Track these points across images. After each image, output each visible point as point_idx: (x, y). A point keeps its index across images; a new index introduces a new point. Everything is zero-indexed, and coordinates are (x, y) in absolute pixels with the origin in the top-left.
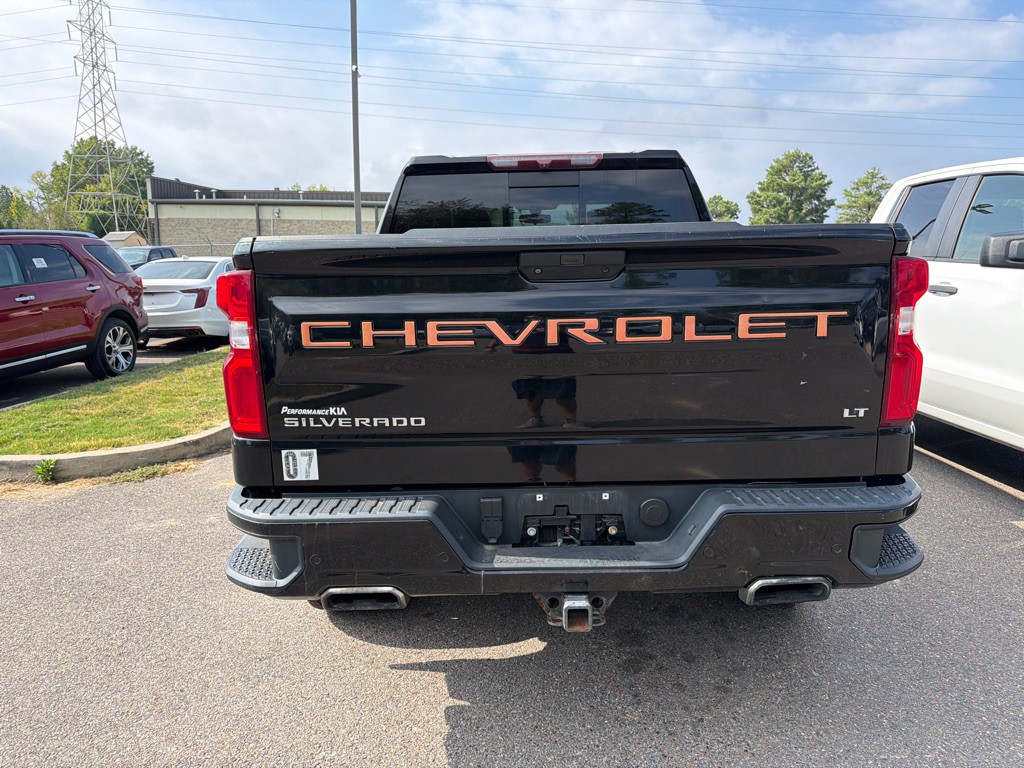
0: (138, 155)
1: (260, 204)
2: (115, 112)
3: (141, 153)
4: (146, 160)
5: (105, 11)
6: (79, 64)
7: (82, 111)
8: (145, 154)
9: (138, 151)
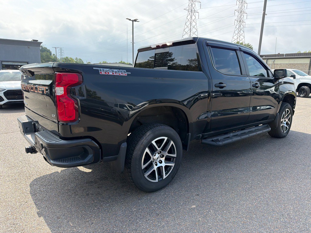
0: (249, 46)
1: (268, 59)
2: (243, 34)
3: (250, 45)
4: (251, 47)
5: (246, 5)
6: (236, 22)
7: (235, 35)
8: (251, 45)
9: (249, 45)
